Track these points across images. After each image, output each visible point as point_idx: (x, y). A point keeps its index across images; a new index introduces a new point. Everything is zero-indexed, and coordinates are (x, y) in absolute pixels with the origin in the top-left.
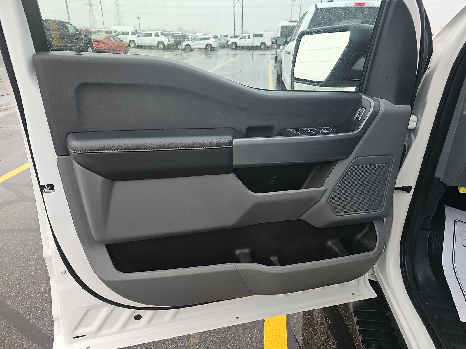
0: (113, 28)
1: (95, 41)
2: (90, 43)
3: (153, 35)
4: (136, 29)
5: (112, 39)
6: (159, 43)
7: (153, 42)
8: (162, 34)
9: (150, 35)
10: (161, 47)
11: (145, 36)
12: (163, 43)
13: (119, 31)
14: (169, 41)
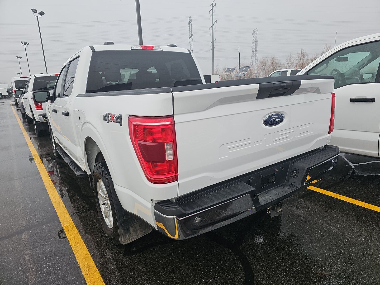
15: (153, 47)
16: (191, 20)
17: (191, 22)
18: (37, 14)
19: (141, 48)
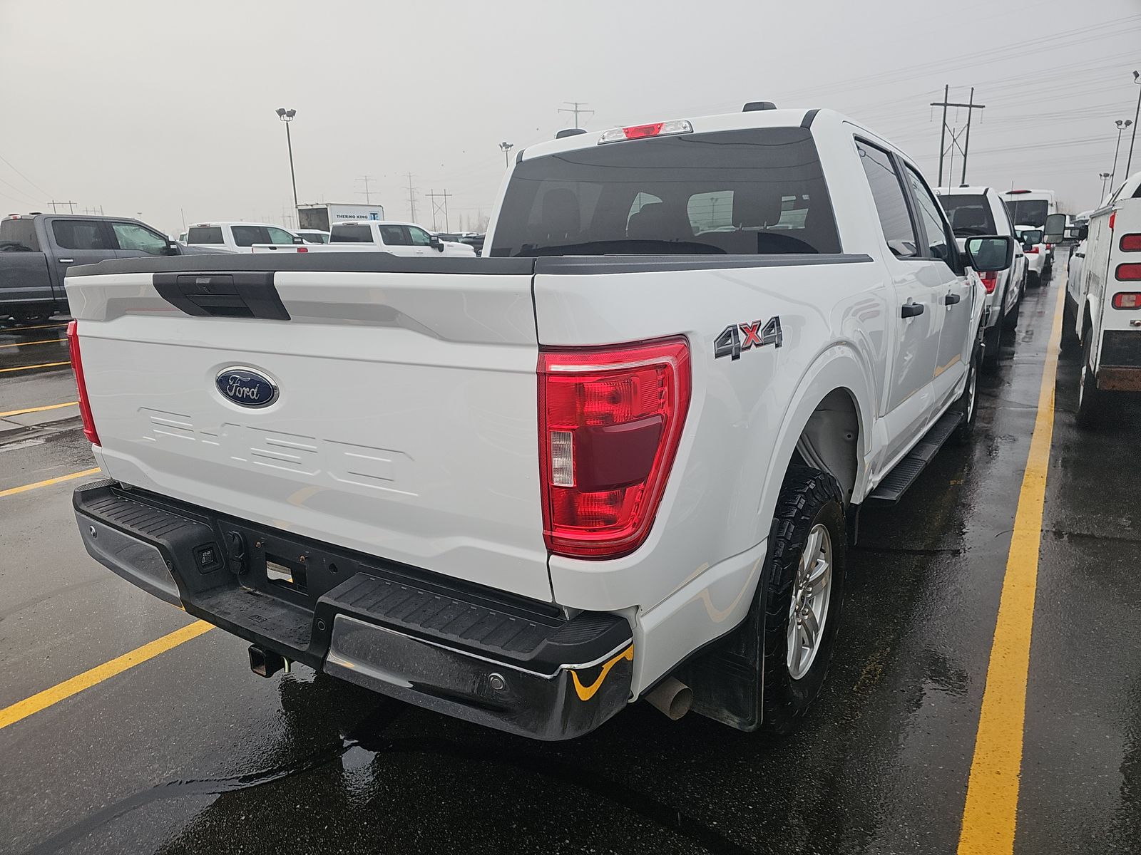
15: (659, 126)
19: (624, 137)
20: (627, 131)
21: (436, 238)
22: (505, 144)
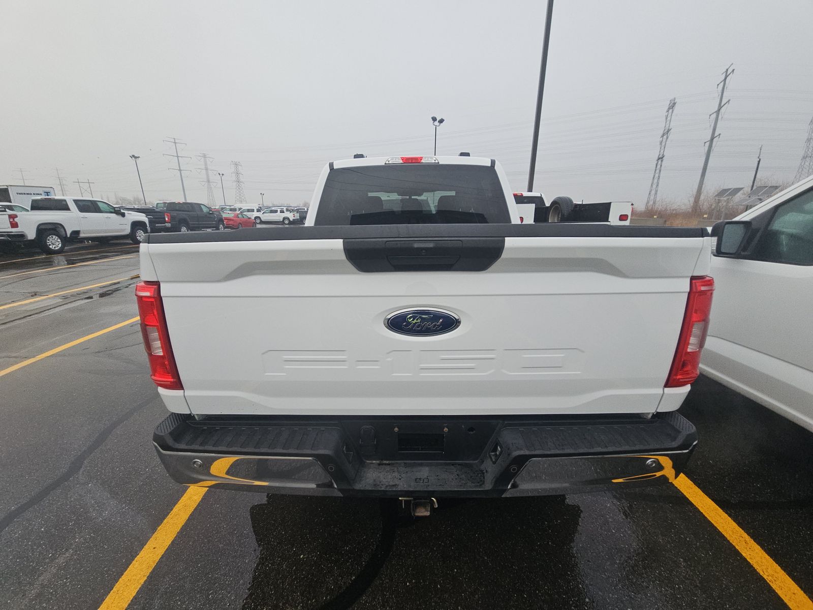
0: (237, 206)
1: (226, 219)
2: (221, 220)
3: (279, 211)
4: (260, 206)
5: (240, 216)
6: (284, 219)
7: (278, 218)
8: (287, 210)
9: (276, 212)
10: (287, 222)
11: (270, 213)
12: (288, 219)
13: (244, 208)
14: (294, 217)
15: (421, 158)
16: (675, 104)
17: (672, 108)
18: (437, 123)
19: (402, 162)
20: (403, 159)
21: (119, 209)
22: (133, 156)
